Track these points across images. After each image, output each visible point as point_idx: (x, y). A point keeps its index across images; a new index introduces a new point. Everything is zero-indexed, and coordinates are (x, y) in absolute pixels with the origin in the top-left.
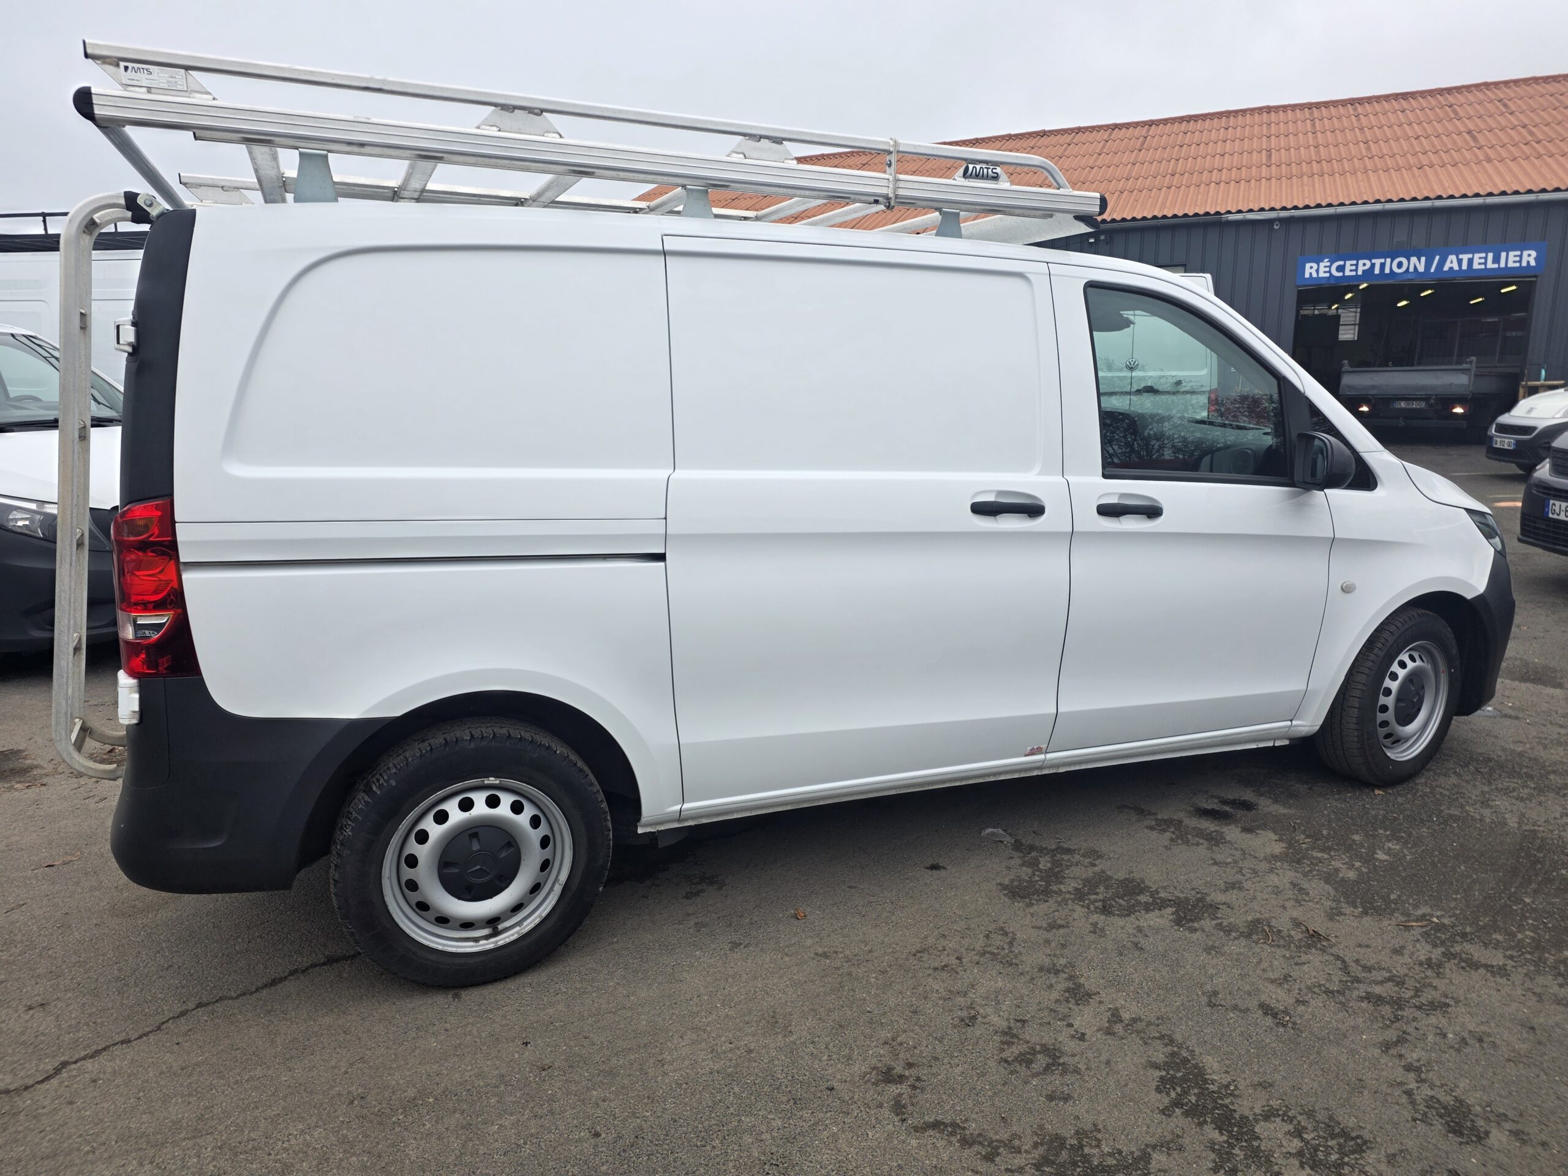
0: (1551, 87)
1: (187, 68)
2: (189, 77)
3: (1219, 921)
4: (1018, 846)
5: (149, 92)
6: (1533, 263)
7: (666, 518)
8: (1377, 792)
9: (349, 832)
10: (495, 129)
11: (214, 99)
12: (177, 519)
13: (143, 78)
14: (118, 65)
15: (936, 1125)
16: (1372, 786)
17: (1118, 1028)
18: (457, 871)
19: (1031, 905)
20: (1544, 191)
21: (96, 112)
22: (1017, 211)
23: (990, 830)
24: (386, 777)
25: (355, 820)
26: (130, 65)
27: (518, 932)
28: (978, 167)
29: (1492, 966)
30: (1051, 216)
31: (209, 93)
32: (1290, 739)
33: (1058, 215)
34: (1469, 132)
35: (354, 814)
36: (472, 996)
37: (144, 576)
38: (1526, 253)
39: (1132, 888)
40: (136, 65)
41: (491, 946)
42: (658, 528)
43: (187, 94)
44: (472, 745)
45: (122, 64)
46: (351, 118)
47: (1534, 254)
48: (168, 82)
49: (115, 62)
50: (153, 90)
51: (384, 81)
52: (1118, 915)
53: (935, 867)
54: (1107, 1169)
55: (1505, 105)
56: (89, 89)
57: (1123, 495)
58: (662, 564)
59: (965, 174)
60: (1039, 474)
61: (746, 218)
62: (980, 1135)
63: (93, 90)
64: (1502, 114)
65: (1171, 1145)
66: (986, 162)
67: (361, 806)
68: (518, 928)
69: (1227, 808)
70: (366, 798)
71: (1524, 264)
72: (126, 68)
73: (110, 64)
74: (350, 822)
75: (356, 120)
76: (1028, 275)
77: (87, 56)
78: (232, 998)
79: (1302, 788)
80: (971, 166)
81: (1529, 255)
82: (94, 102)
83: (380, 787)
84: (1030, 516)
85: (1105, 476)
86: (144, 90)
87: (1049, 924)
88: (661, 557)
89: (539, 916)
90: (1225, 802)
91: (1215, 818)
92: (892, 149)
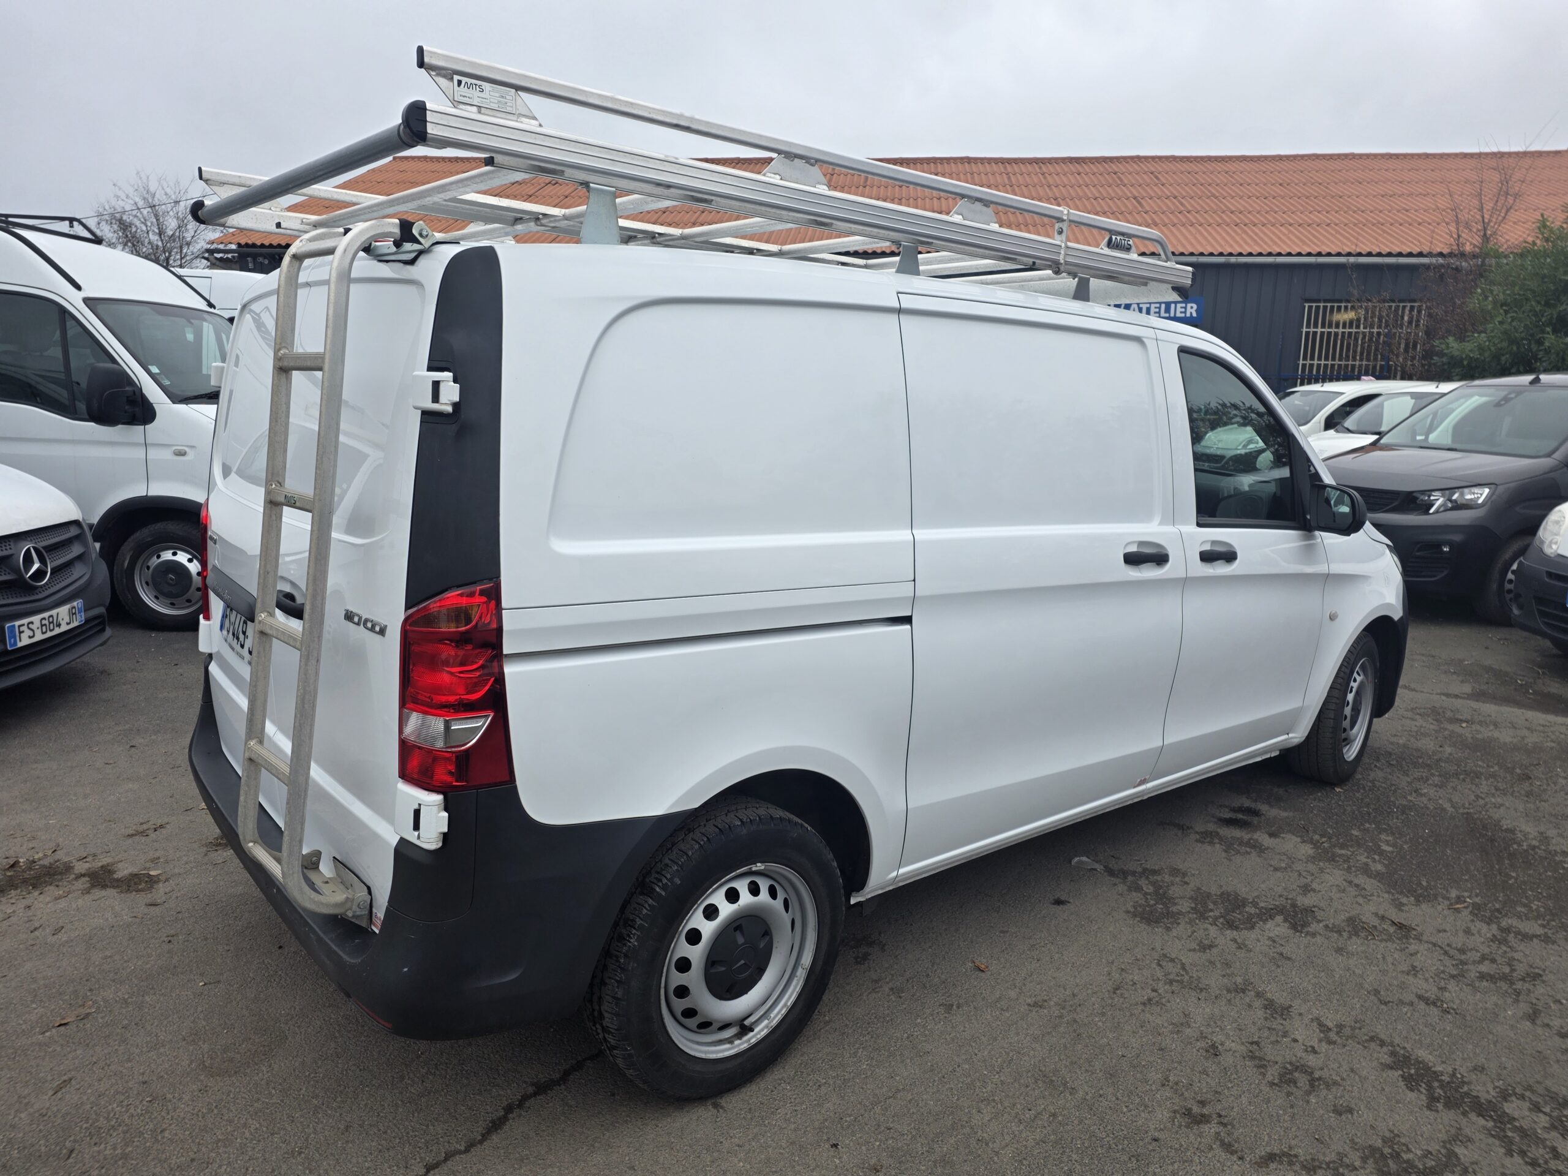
0: (1187, 166)
1: (518, 88)
2: (519, 100)
3: (1324, 923)
4: (1111, 872)
5: (480, 112)
6: (1195, 315)
7: (914, 580)
8: (1338, 790)
9: (634, 941)
10: (778, 177)
11: (540, 125)
12: (504, 604)
13: (474, 95)
14: (452, 79)
15: (1271, 1157)
16: (1333, 785)
17: (1333, 1036)
18: (723, 969)
19: (1168, 929)
20: (1202, 254)
21: (429, 131)
22: (1126, 278)
23: (1076, 859)
24: (669, 876)
25: (641, 927)
26: (464, 80)
27: (766, 1027)
28: (1118, 238)
29: (1540, 936)
30: (1146, 284)
31: (535, 118)
32: (1280, 751)
33: (1151, 283)
34: (1135, 198)
35: (639, 922)
36: (735, 1102)
37: (461, 672)
38: (1189, 305)
39: (1234, 902)
40: (470, 81)
41: (745, 1046)
42: (907, 590)
43: (515, 118)
44: (745, 831)
45: (456, 78)
46: (661, 157)
47: (1195, 306)
48: (499, 102)
49: (448, 74)
50: (483, 110)
51: (692, 119)
52: (1246, 929)
53: (1059, 902)
54: (1433, 1170)
55: (1157, 178)
56: (424, 103)
57: (1214, 543)
58: (908, 627)
59: (1109, 244)
60: (1161, 524)
61: (843, 264)
62: (1313, 1160)
63: (429, 106)
64: (1156, 185)
65: (1457, 1137)
66: (1123, 234)
67: (645, 911)
68: (766, 1022)
69: (1240, 816)
70: (650, 901)
71: (1188, 315)
72: (460, 82)
73: (444, 76)
74: (634, 931)
75: (666, 159)
76: (1145, 340)
77: (421, 64)
78: (460, 1152)
79: (1281, 792)
80: (1114, 237)
81: (1192, 308)
82: (428, 119)
83: (664, 887)
84: (1158, 564)
85: (1199, 525)
86: (475, 109)
87: (1200, 944)
88: (907, 620)
89: (785, 1005)
90: (1234, 810)
91: (1241, 827)
92: (1065, 218)
